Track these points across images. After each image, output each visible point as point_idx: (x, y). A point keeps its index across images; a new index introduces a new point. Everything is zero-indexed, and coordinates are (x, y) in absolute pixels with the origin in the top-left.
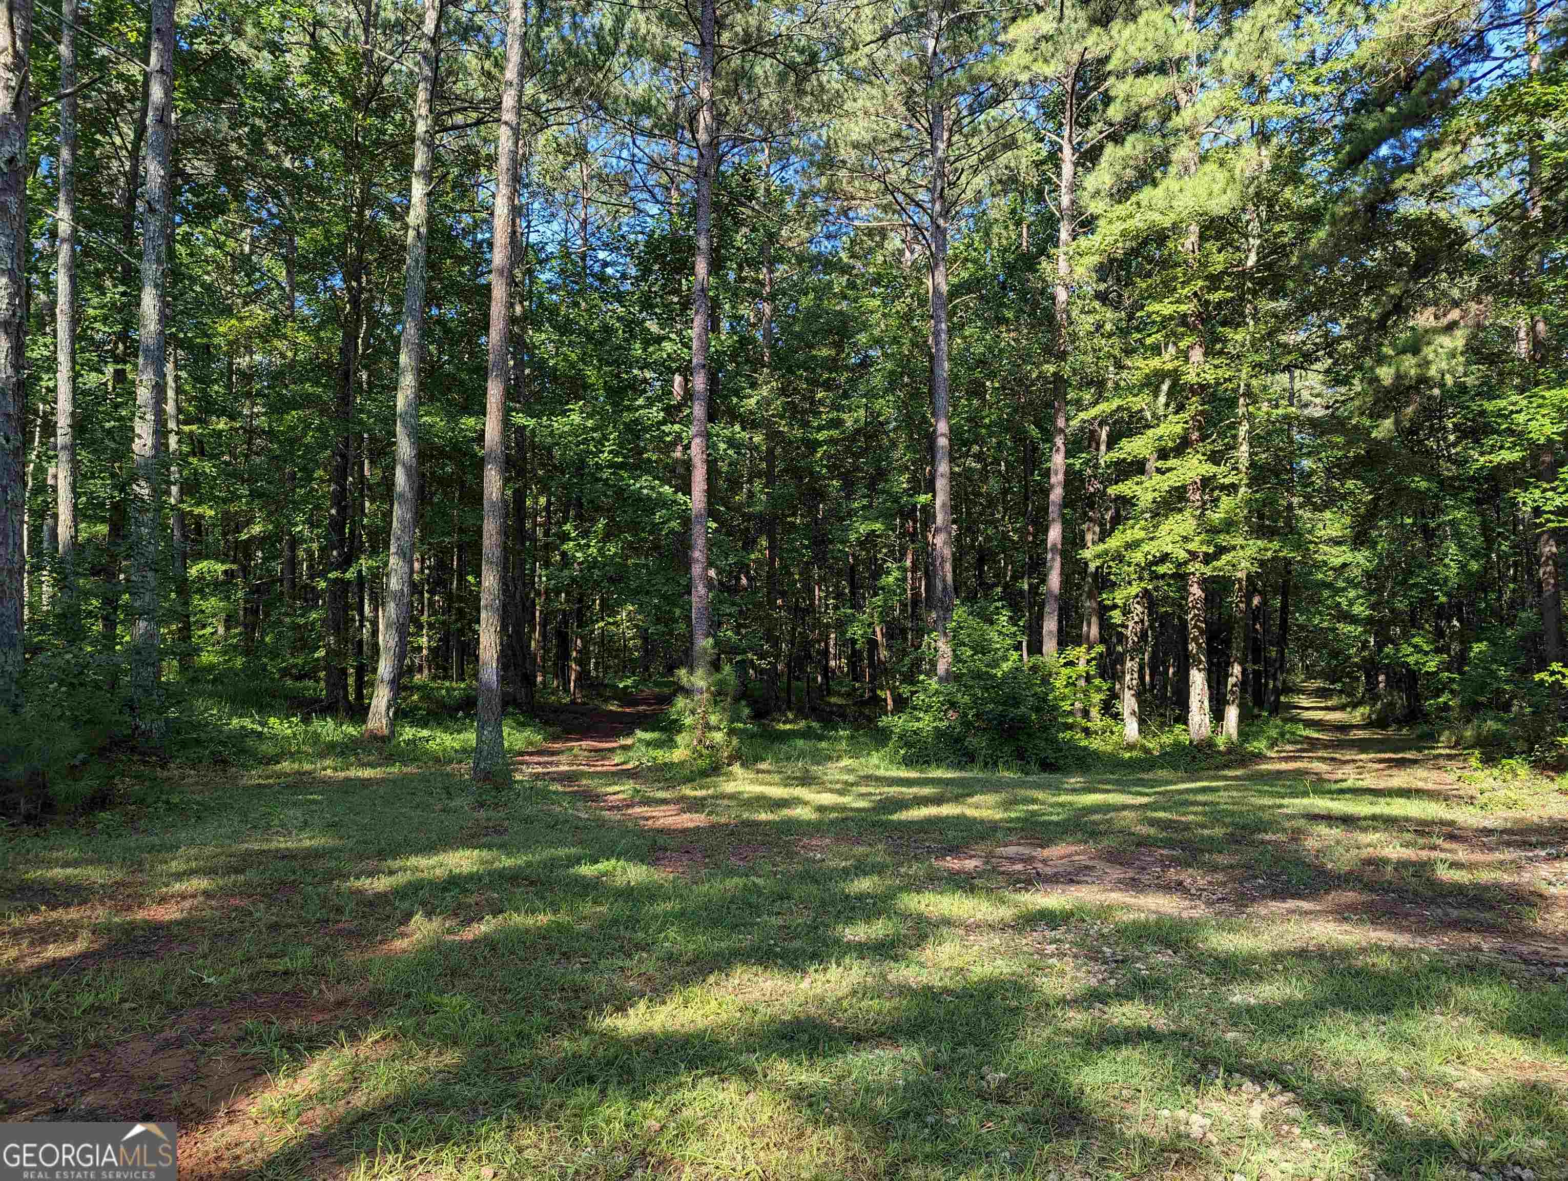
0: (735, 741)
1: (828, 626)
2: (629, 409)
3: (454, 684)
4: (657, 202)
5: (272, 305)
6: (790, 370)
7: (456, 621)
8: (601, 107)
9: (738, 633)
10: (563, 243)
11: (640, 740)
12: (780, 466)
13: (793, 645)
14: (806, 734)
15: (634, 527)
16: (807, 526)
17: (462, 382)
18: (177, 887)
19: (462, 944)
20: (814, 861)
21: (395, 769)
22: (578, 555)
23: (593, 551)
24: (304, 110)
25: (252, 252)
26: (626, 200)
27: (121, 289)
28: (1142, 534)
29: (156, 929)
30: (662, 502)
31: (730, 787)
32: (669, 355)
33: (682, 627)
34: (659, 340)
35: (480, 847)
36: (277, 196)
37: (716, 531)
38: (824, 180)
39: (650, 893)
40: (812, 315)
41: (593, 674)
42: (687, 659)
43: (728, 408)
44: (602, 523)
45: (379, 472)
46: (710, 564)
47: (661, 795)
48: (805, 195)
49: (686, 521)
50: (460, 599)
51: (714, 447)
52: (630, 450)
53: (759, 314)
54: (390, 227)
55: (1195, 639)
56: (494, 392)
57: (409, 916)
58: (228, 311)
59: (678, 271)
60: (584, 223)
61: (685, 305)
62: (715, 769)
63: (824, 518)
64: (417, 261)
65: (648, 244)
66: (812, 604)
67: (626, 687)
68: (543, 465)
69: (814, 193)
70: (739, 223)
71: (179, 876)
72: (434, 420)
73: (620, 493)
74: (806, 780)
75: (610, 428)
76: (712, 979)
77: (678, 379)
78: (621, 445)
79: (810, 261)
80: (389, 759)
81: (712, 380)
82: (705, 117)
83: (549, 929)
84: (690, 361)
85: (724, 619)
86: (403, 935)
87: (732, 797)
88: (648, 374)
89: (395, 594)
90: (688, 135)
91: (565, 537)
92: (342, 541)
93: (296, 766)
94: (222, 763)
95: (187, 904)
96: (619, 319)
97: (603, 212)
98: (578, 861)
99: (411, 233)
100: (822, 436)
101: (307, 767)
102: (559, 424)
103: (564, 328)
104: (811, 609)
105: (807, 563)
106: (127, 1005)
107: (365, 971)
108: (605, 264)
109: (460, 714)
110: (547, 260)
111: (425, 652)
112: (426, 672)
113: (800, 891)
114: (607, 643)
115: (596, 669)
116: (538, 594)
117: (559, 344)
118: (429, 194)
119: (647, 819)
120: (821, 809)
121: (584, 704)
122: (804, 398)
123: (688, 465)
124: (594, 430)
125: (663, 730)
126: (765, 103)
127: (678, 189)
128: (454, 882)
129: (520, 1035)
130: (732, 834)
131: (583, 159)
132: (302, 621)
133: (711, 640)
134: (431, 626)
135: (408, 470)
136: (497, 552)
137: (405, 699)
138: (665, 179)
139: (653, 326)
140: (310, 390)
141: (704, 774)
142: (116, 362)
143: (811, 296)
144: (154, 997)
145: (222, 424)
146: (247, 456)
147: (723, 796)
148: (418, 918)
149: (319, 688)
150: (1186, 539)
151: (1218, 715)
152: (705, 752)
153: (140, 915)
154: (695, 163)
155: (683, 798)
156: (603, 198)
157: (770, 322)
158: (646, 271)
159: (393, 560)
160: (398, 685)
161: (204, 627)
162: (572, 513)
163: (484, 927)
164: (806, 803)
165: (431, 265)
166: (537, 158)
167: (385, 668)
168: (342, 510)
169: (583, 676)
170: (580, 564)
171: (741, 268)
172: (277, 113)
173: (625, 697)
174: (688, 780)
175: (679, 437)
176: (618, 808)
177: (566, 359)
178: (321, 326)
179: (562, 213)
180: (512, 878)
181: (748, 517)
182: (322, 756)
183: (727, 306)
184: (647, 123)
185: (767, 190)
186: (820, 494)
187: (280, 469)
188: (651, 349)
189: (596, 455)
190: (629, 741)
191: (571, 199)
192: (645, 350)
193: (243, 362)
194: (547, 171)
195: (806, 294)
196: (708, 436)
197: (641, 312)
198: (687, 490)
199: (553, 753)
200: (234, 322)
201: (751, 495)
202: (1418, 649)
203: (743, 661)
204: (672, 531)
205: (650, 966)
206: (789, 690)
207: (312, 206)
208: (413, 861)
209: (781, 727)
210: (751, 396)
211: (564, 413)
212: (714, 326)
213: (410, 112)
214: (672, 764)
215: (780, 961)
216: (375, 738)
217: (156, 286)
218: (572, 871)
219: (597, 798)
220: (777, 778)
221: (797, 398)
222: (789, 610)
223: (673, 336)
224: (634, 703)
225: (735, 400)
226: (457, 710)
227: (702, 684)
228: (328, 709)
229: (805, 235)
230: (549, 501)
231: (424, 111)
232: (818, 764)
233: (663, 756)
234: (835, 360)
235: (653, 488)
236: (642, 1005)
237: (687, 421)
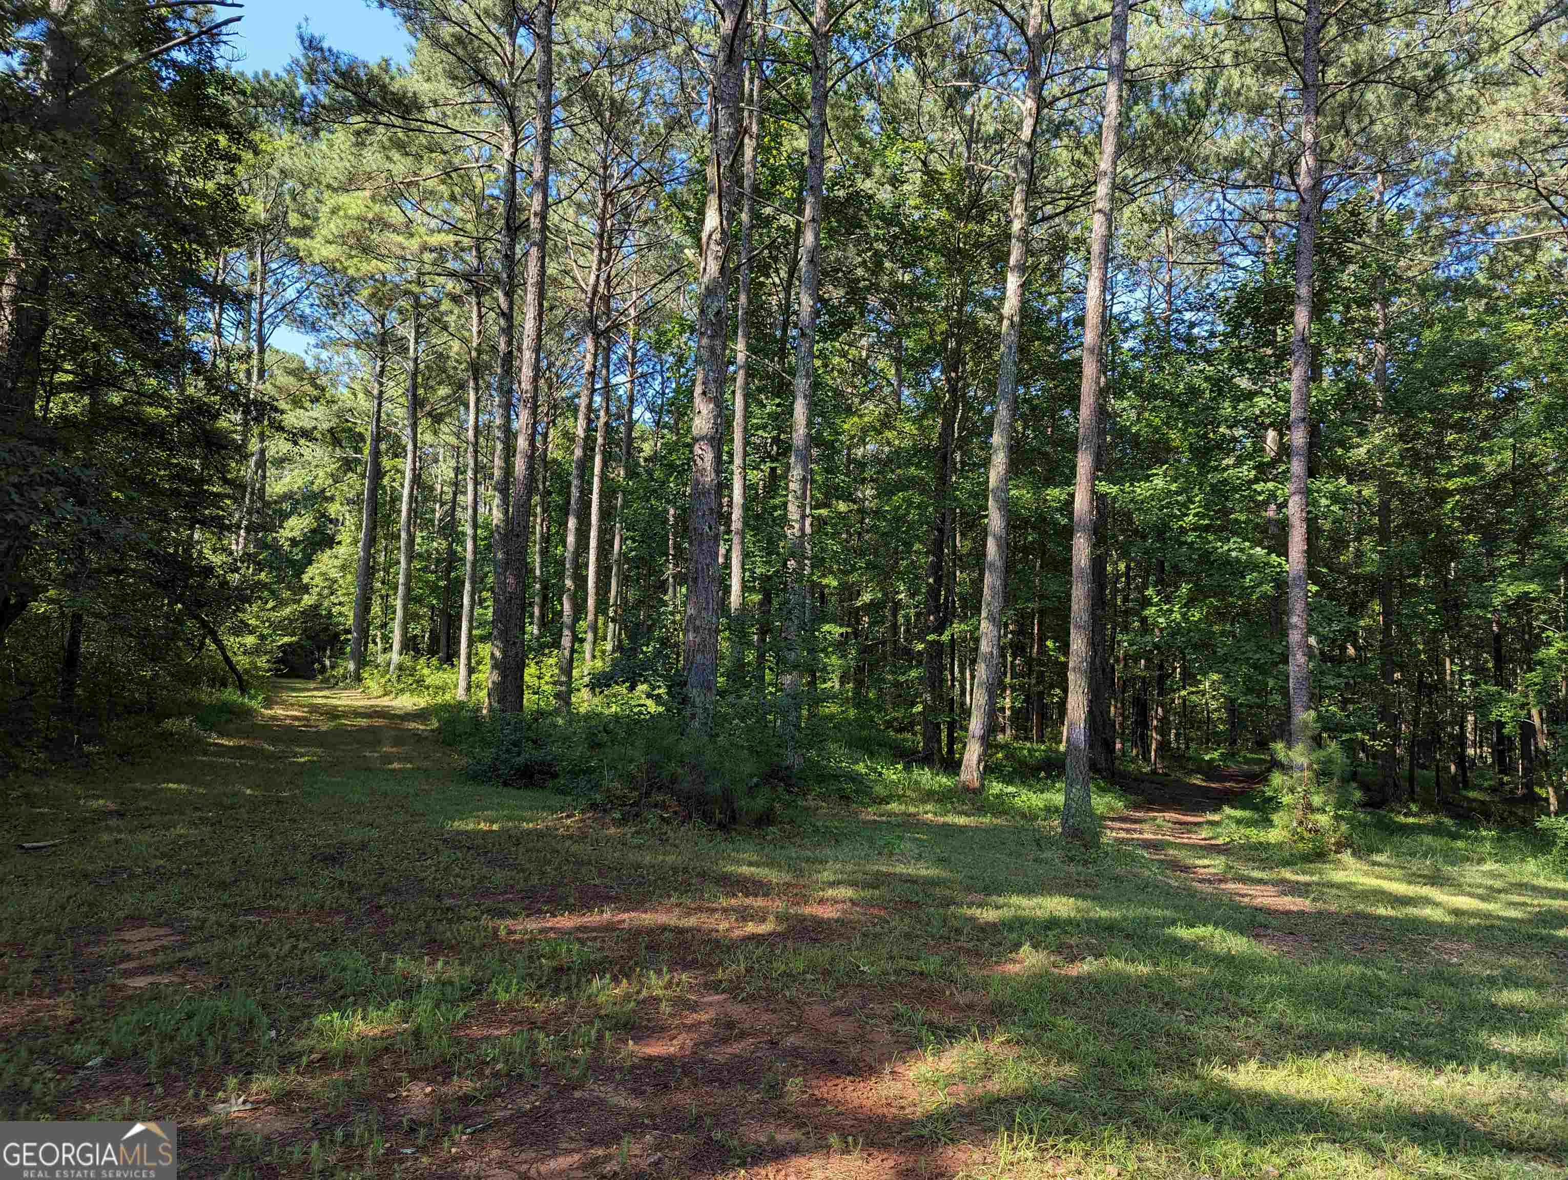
0: (1344, 827)
1: (1463, 706)
2: (1216, 469)
3: (1035, 746)
4: (1250, 253)
5: (883, 401)
6: (1410, 414)
7: (1038, 683)
8: (1190, 169)
9: (1343, 709)
10: (1147, 310)
11: (1229, 817)
12: (1396, 521)
13: (1416, 725)
14: (1436, 830)
15: (1222, 592)
16: (1434, 587)
17: (1046, 454)
18: (830, 892)
19: (1067, 978)
20: (1450, 965)
21: (987, 820)
22: (1161, 620)
23: (1176, 616)
24: (917, 228)
25: (868, 357)
26: (1214, 257)
27: (777, 401)
29: (819, 922)
30: (1254, 565)
31: (1339, 876)
32: (1262, 412)
33: (1276, 699)
34: (1250, 396)
35: (1077, 896)
36: (893, 307)
37: (1317, 594)
38: (1454, 199)
39: (1254, 965)
40: (1438, 351)
41: (1174, 745)
42: (1284, 731)
43: (1332, 460)
44: (1185, 588)
45: (968, 544)
46: (1311, 631)
47: (1256, 874)
48: (1428, 217)
49: (1281, 583)
50: (1040, 663)
51: (1315, 503)
52: (1216, 512)
53: (1371, 357)
54: (986, 319)
56: (1084, 463)
57: (1017, 946)
58: (849, 411)
59: (1274, 322)
60: (1169, 287)
61: (1282, 354)
62: (1319, 855)
63: (1457, 578)
64: (1010, 348)
65: (1239, 299)
66: (1442, 679)
67: (1212, 760)
68: (1123, 531)
69: (1440, 213)
70: (1345, 260)
71: (833, 884)
72: (1022, 494)
73: (1206, 558)
74: (1435, 879)
75: (1196, 491)
76: (1328, 1055)
77: (1271, 434)
78: (1207, 506)
79: (1436, 288)
80: (981, 810)
81: (1313, 432)
82: (1307, 162)
83: (1149, 978)
84: (1288, 415)
85: (1328, 692)
86: (1014, 961)
87: (1339, 886)
88: (1239, 432)
89: (984, 655)
90: (1286, 179)
91: (1146, 602)
92: (937, 608)
93: (903, 807)
94: (845, 798)
95: (839, 906)
96: (1207, 379)
97: (1189, 272)
98: (1173, 923)
99: (1006, 323)
100: (1451, 485)
101: (912, 810)
102: (1142, 490)
103: (1149, 394)
104: (1439, 686)
105: (1435, 631)
106: (809, 976)
107: (986, 985)
108: (1192, 325)
109: (1043, 774)
110: (1133, 327)
111: (1008, 713)
112: (1008, 732)
113: (1431, 990)
114: (1188, 712)
115: (1177, 740)
116: (1117, 660)
117: (1140, 410)
118: (1021, 286)
119: (1243, 896)
120: (1457, 912)
121: (1166, 775)
122: (1429, 443)
123: (1284, 525)
124: (1177, 493)
125: (1255, 808)
126: (1378, 128)
127: (1273, 236)
128: (1053, 923)
129: (1132, 1066)
130: (1345, 923)
131: (1170, 224)
132: (902, 679)
133: (1313, 713)
134: (1013, 689)
135: (998, 539)
136: (1085, 617)
137: (991, 756)
138: (1258, 229)
139: (1244, 383)
140: (916, 473)
141: (1307, 858)
142: (772, 461)
143: (1438, 327)
144: (826, 973)
145: (842, 507)
146: (860, 534)
147: (1331, 885)
148: (1026, 948)
149: (916, 740)
152: (1306, 835)
153: (807, 910)
154: (1293, 206)
155: (1283, 881)
156: (1190, 259)
157: (1383, 362)
158: (1237, 325)
159: (984, 624)
160: (987, 741)
161: (825, 682)
162: (1152, 578)
163: (1086, 967)
164: (1437, 904)
165: (1022, 350)
166: (1122, 231)
167: (976, 725)
168: (938, 580)
169: (1163, 746)
170: (1161, 630)
171: (1348, 308)
172: (896, 237)
173: (1210, 771)
174: (1287, 863)
175: (1273, 496)
176: (1210, 881)
177: (1149, 425)
178: (923, 416)
179: (1145, 280)
180: (1110, 928)
181: (1355, 579)
182: (924, 801)
183: (1330, 351)
184: (1239, 175)
185: (1380, 220)
186: (1454, 552)
187: (887, 544)
188: (1241, 406)
189: (1180, 518)
190: (1216, 818)
191: (1155, 265)
192: (1234, 408)
193: (860, 452)
194: (1131, 242)
195: (1430, 327)
196: (1307, 492)
197: (1230, 369)
198: (1283, 551)
199: (1136, 821)
200: (856, 419)
201: (1359, 554)
203: (1351, 740)
204: (1264, 596)
205: (1258, 1030)
206: (1411, 779)
207: (921, 310)
208: (1015, 900)
209: (1401, 819)
210: (1359, 446)
211: (1147, 478)
212: (1315, 375)
213: (1005, 213)
214: (1269, 844)
215: (1408, 1054)
216: (967, 789)
217: (805, 397)
218: (1167, 931)
219: (1186, 869)
220: (1398, 873)
221: (1419, 444)
222: (1410, 685)
223: (1267, 390)
224: (1222, 778)
225: (1340, 451)
226: (1039, 769)
227: (1303, 760)
228: (927, 760)
229: (1428, 260)
230: (1128, 567)
231: (1019, 211)
232: (1453, 864)
233: (1256, 835)
234: (1470, 397)
235: (1242, 550)
236: (1253, 1065)
237: (1283, 478)
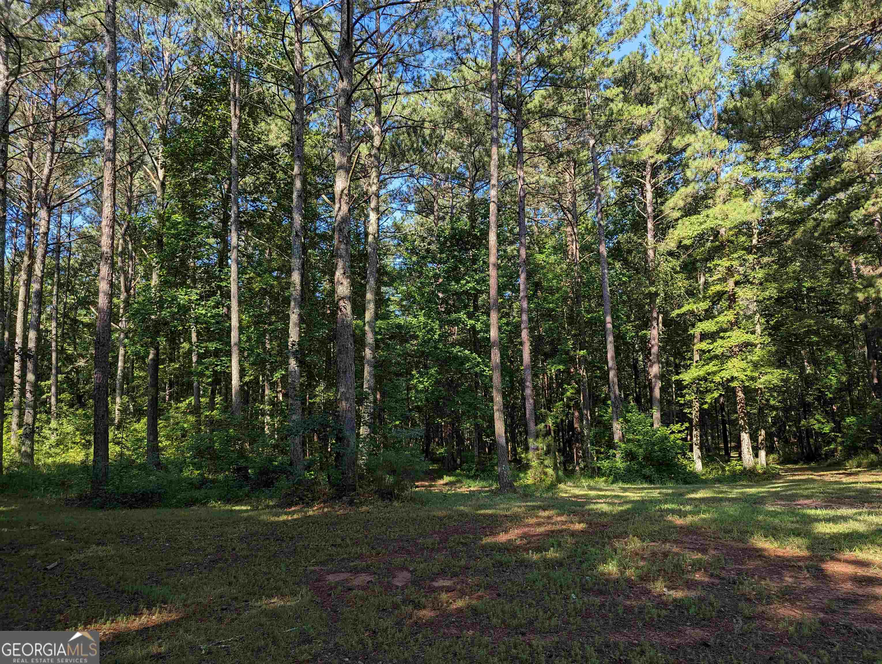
22: (420, 386)
23: (426, 384)
28: (715, 369)
30: (467, 358)
55: (742, 418)
64: (374, 250)
150: (744, 370)
151: (756, 456)
202: (819, 422)
204: (475, 373)
217: (299, 270)
227: (541, 445)
231: (375, 181)
235: (461, 352)
